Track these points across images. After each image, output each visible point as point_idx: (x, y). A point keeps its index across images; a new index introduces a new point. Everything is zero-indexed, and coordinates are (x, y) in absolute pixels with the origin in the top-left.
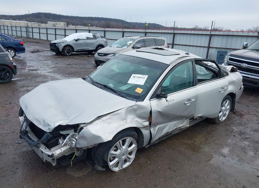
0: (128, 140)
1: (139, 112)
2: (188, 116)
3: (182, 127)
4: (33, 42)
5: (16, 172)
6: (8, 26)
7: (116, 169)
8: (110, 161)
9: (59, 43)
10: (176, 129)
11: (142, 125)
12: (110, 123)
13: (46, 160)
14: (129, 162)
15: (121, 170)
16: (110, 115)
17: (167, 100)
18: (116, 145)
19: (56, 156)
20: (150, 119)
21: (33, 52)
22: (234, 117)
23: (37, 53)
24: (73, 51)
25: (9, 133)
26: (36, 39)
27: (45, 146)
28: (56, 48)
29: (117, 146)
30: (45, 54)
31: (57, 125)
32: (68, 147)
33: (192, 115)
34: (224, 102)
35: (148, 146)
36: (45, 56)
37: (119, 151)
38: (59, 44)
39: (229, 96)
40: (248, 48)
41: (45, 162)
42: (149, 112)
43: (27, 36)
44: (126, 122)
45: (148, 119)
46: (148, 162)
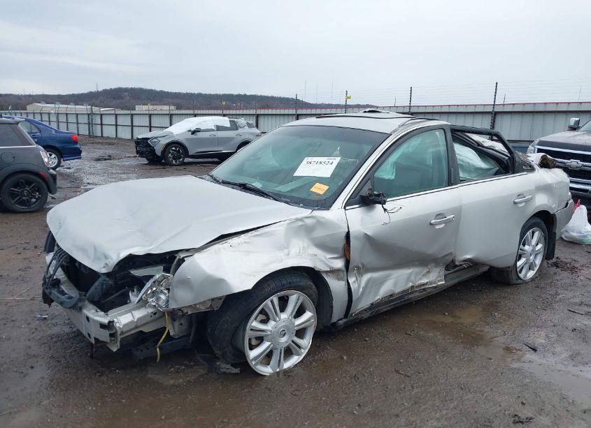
0: (294, 299)
1: (319, 233)
2: (440, 256)
3: (427, 284)
4: (102, 144)
5: (27, 374)
6: (49, 114)
7: (267, 370)
8: (252, 348)
9: (156, 138)
10: (412, 287)
11: (328, 266)
12: (248, 252)
13: (96, 339)
14: (299, 354)
15: (278, 373)
16: (249, 234)
17: (385, 210)
18: (263, 309)
19: (119, 327)
20: (346, 253)
21: (98, 160)
22: (555, 273)
23: (107, 161)
24: (187, 155)
25: (24, 300)
26: (108, 138)
27: (95, 307)
28: (149, 149)
29: (266, 310)
30: (123, 163)
31: (123, 254)
32: (150, 310)
33: (451, 254)
34: (529, 233)
35: (344, 320)
36: (124, 166)
37: (272, 324)
38: (155, 140)
39: (538, 220)
40: (582, 129)
41: (93, 342)
42: (344, 234)
43: (89, 133)
44: (288, 255)
45: (341, 252)
46: (345, 358)
